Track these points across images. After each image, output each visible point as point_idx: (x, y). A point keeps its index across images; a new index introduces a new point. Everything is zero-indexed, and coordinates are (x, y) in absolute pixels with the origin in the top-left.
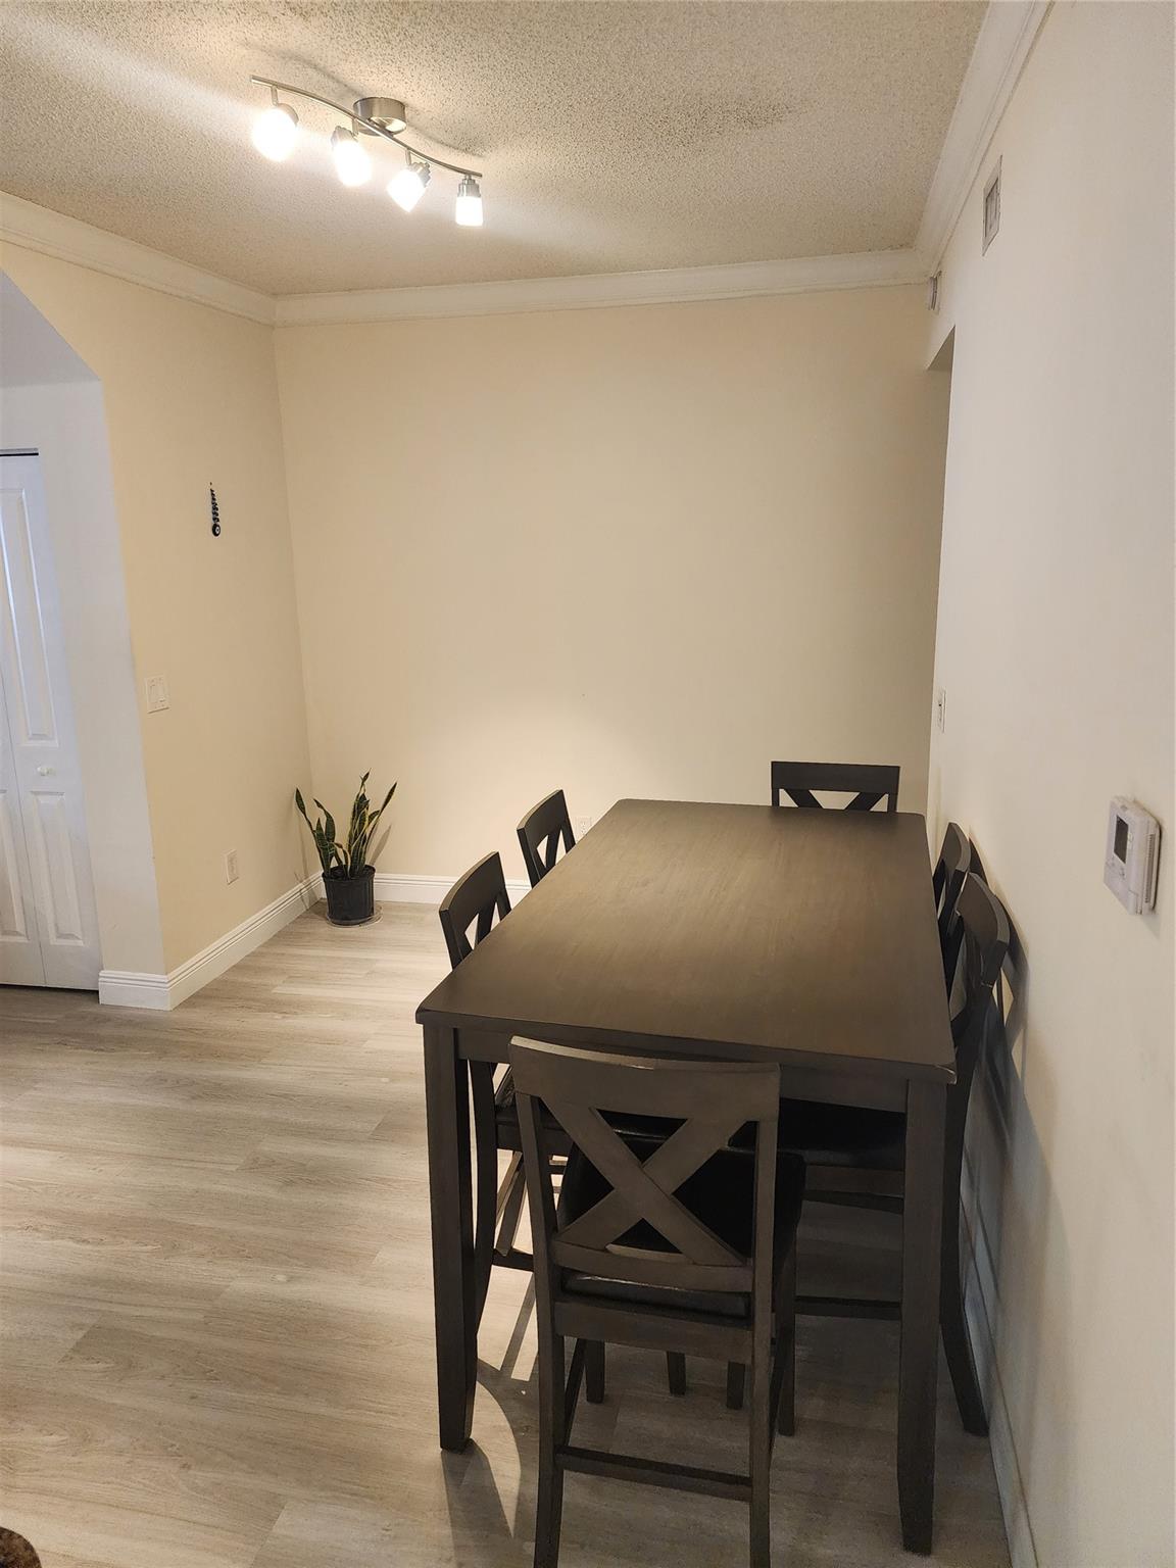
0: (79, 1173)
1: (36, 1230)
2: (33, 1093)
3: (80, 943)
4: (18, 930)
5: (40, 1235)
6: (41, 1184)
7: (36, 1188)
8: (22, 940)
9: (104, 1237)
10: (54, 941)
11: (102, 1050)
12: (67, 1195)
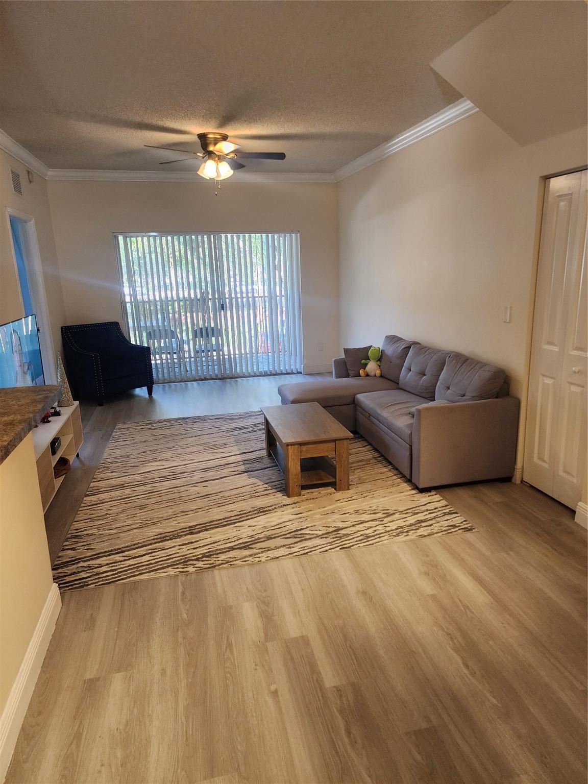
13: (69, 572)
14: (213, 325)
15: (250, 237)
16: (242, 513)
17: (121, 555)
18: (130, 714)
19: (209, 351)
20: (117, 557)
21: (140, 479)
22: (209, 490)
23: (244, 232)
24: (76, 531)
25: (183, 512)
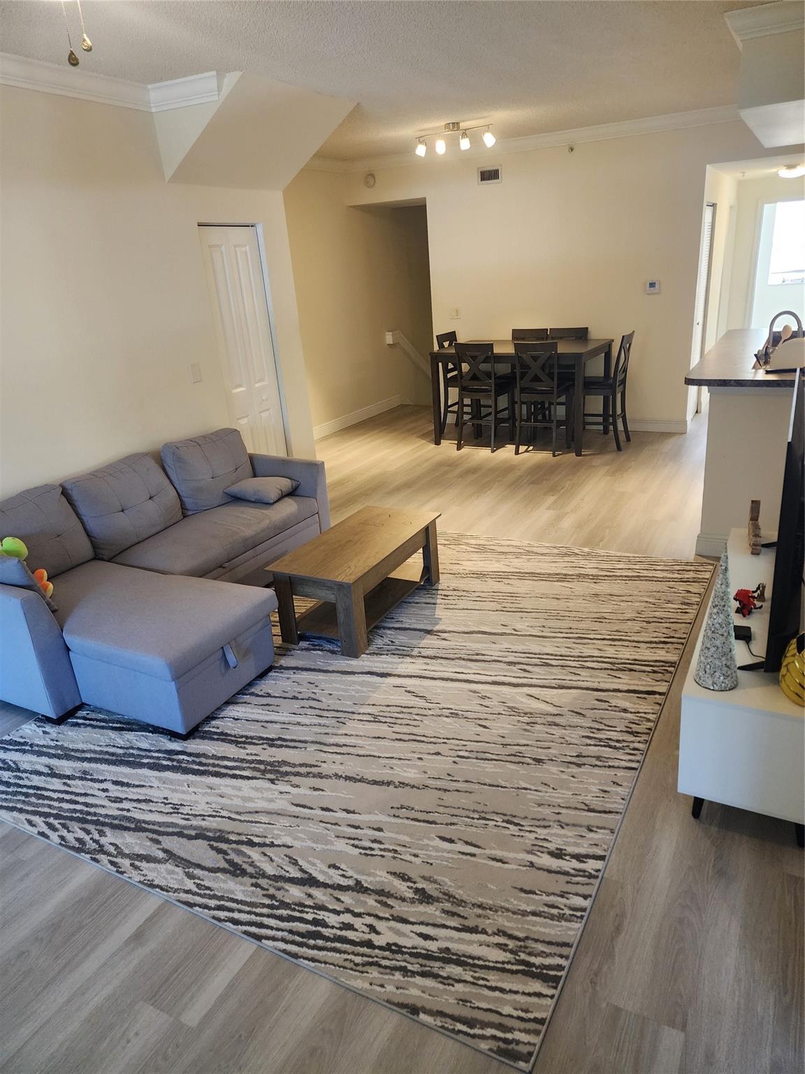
16: (499, 580)
17: (641, 575)
21: (584, 673)
22: (504, 618)
24: (687, 611)
25: (558, 599)
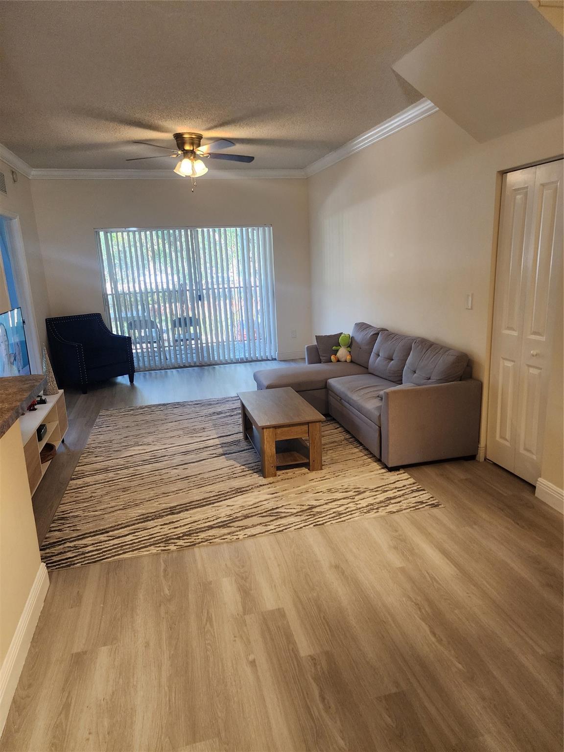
0: (459, 590)
1: (420, 609)
2: (470, 529)
3: (534, 457)
4: (507, 438)
5: (419, 613)
6: (439, 584)
7: (435, 583)
8: (507, 444)
9: (444, 639)
10: (522, 451)
11: (518, 524)
12: (445, 599)
13: (56, 552)
14: (191, 315)
15: (225, 231)
16: (220, 493)
17: (106, 535)
18: (116, 685)
19: (187, 340)
20: (102, 537)
21: (122, 463)
22: (188, 472)
23: (219, 226)
24: (63, 513)
25: (164, 493)
